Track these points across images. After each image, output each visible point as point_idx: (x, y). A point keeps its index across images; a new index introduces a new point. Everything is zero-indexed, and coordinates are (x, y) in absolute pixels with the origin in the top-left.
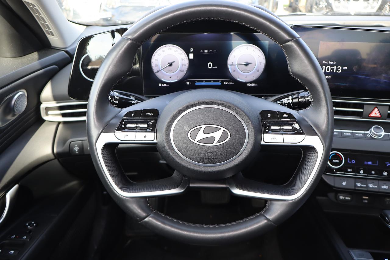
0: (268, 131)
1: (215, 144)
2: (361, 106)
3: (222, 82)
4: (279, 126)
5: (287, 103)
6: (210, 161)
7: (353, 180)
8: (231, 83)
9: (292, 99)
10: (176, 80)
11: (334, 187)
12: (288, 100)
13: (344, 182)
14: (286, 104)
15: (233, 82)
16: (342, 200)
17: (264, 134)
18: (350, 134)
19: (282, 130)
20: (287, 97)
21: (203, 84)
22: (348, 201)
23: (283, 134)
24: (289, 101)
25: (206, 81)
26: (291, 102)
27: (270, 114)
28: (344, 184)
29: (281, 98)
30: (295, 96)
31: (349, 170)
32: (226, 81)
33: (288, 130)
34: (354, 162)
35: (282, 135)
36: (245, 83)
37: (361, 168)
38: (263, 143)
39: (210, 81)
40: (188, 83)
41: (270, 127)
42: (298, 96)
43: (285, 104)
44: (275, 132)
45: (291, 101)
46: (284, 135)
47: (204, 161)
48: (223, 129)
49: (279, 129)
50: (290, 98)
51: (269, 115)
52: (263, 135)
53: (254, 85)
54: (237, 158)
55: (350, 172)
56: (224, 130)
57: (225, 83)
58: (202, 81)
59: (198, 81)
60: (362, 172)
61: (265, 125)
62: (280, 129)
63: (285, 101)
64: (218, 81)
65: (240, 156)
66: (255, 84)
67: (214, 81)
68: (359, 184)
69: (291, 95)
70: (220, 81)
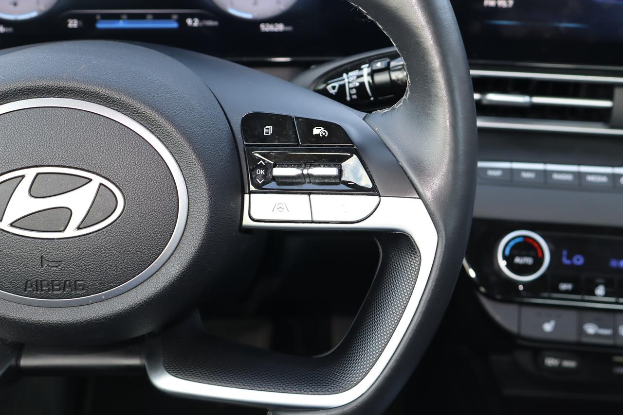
0: (264, 184)
1: (71, 231)
2: (605, 91)
3: (182, 19)
4: (299, 166)
5: (356, 88)
6: (60, 289)
7: (572, 316)
8: (210, 23)
9: (372, 74)
10: (31, 11)
11: (518, 337)
12: (358, 77)
13: (548, 321)
14: (354, 91)
15: (214, 20)
16: (553, 369)
17: (250, 192)
18: (569, 177)
19: (308, 180)
20: (357, 66)
21: (121, 24)
22: (569, 370)
23: (309, 193)
24: (360, 80)
25: (131, 17)
26: (369, 83)
27: (271, 128)
28: (548, 327)
29: (339, 70)
30: (379, 65)
31: (564, 286)
32: (193, 16)
33: (326, 181)
34: (579, 260)
35: (306, 196)
36: (254, 24)
37: (599, 281)
38: (247, 222)
39: (142, 17)
40: (73, 24)
41: (268, 168)
42: (389, 64)
43: (350, 89)
44: (287, 186)
45: (366, 79)
46: (312, 196)
47: (39, 288)
48: (97, 180)
49: (298, 177)
50: (366, 70)
51: (268, 130)
52: (246, 196)
53: (280, 27)
54: (153, 278)
55: (566, 292)
56: (101, 184)
57: (189, 22)
58: (117, 17)
59: (106, 17)
60: (600, 291)
61: (254, 164)
62: (302, 176)
63: (351, 80)
64: (167, 17)
65: (163, 270)
66: (286, 24)
67: (157, 17)
68: (591, 329)
69: (370, 61)
70: (175, 17)
